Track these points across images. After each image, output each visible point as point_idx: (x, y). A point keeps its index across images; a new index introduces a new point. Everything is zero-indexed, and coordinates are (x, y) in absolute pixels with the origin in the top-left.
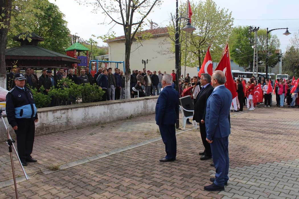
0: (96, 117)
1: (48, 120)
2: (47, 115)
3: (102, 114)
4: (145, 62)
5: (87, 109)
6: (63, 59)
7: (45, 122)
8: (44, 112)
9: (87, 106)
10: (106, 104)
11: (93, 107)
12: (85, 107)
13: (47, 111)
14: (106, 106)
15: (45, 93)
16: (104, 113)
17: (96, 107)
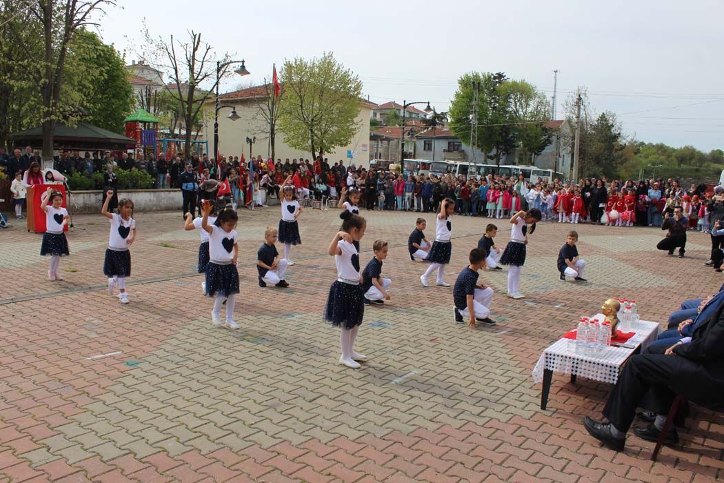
0: (140, 204)
1: (90, 201)
2: (90, 197)
3: (148, 200)
4: (251, 141)
5: (130, 194)
6: (112, 141)
7: (87, 203)
8: (87, 193)
9: (131, 192)
10: (152, 192)
11: (137, 194)
12: (129, 192)
13: (90, 193)
14: (152, 194)
15: (90, 177)
16: (150, 200)
17: (140, 194)
